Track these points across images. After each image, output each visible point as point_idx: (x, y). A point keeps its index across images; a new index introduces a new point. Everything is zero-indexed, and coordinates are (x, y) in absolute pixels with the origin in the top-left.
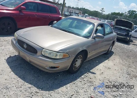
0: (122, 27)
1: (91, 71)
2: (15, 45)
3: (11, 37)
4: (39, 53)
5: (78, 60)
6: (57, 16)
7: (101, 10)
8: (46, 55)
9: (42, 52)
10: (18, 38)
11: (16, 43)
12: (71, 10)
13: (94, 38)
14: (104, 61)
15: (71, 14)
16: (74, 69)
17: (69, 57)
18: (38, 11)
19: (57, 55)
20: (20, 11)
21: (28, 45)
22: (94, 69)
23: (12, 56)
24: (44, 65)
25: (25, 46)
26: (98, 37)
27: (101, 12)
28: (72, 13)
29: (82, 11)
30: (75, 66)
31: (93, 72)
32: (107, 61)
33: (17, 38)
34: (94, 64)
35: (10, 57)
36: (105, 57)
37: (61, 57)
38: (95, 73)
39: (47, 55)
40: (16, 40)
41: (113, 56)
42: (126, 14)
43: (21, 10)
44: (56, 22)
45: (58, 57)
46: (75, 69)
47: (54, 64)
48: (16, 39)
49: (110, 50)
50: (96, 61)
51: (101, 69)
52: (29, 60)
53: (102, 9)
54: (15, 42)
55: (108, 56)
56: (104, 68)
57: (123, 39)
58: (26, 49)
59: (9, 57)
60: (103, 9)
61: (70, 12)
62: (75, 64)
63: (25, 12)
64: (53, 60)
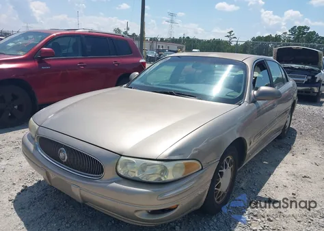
0: (294, 66)
1: (261, 194)
2: (33, 154)
3: (23, 130)
4: (108, 173)
5: (224, 171)
6: (135, 60)
7: (228, 36)
8: (131, 175)
9: (119, 169)
10: (39, 132)
11: (36, 148)
12: (159, 46)
13: (254, 100)
14: (282, 159)
15: (160, 55)
16: (216, 199)
17: (202, 169)
18: (85, 54)
19: (165, 170)
20: (41, 61)
21: (71, 151)
22: (266, 186)
23: (29, 185)
24: (130, 209)
25: (63, 155)
26: (263, 95)
27: (227, 39)
28: (164, 51)
29: (183, 44)
30: (219, 190)
31: (269, 196)
32: (288, 157)
33: (37, 133)
34: (261, 172)
35: (25, 189)
36: (280, 147)
37: (179, 175)
38: (273, 198)
39: (136, 175)
40: (34, 139)
41: (297, 139)
42: (287, 36)
43: (42, 58)
44: (137, 73)
45: (170, 177)
46: (218, 200)
47: (163, 202)
48: (34, 135)
49: (287, 125)
50: (261, 161)
51: (285, 182)
52: (81, 196)
53: (230, 33)
54: (32, 147)
55: (285, 141)
56: (292, 178)
57: (304, 93)
58: (66, 164)
59: (22, 191)
60: (232, 33)
61: (158, 51)
62: (218, 187)
63: (52, 62)
64: (157, 189)
